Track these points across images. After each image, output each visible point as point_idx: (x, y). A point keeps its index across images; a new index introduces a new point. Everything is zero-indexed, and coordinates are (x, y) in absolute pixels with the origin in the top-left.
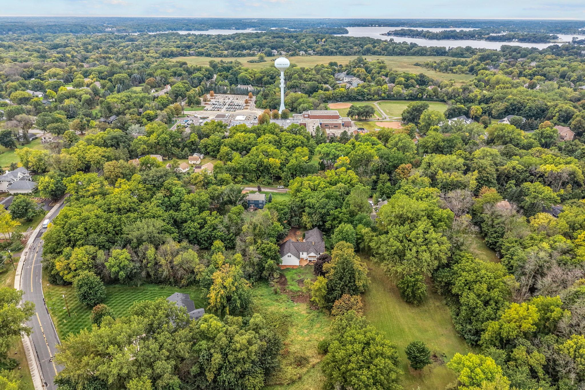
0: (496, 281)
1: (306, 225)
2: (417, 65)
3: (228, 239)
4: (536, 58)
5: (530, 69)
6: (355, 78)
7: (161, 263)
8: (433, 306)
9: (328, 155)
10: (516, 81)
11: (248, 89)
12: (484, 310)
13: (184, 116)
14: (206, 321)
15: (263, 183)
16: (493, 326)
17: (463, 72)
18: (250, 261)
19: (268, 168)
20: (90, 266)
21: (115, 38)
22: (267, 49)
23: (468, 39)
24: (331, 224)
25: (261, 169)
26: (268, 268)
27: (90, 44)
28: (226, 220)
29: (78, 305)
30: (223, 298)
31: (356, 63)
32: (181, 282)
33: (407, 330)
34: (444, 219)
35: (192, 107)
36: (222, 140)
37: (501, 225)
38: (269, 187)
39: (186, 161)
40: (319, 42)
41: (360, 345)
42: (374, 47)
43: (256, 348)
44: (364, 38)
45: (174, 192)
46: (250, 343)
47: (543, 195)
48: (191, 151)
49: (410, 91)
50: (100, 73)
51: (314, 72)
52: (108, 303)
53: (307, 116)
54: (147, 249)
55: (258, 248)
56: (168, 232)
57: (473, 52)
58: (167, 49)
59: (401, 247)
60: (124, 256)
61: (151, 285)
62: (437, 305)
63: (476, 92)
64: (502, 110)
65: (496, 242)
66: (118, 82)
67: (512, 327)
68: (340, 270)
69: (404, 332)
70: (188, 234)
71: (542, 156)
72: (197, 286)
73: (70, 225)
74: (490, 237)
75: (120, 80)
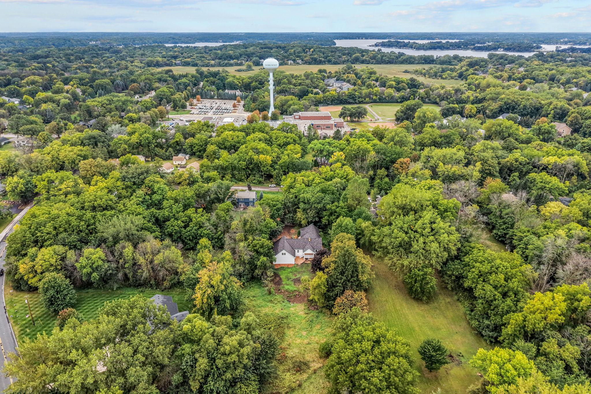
0: (514, 271)
1: (300, 222)
2: (406, 72)
3: (216, 238)
4: (523, 63)
5: (519, 73)
6: (345, 83)
7: (139, 263)
8: (443, 302)
9: (321, 151)
10: (506, 84)
11: (235, 94)
12: (503, 302)
13: (168, 119)
14: (189, 321)
15: (254, 182)
16: (515, 318)
17: (452, 78)
18: (241, 259)
19: (258, 166)
20: (59, 267)
21: (99, 50)
22: (254, 59)
23: (455, 49)
24: (328, 220)
25: (251, 166)
26: (261, 266)
27: (72, 55)
28: (214, 218)
29: (44, 312)
30: (211, 299)
31: (345, 70)
32: (163, 284)
33: (417, 328)
34: (450, 209)
35: (177, 111)
36: (209, 140)
37: (510, 215)
38: (260, 185)
39: (171, 161)
40: (307, 52)
41: (369, 342)
42: (363, 56)
43: (249, 350)
44: (351, 48)
45: (156, 189)
46: (241, 345)
47: (551, 184)
48: (176, 152)
49: (402, 93)
50: (81, 79)
51: (303, 77)
52: (80, 310)
53: (298, 117)
54: (124, 247)
55: (249, 245)
56: (149, 231)
57: (460, 60)
58: (152, 59)
59: (406, 239)
60: (97, 255)
61: (129, 289)
62: (447, 301)
63: (469, 93)
64: (496, 109)
65: (506, 234)
66: (100, 88)
67: (537, 318)
68: (341, 264)
69: (414, 331)
70: (172, 233)
71: (543, 149)
72: (181, 289)
73: (38, 224)
74: (499, 229)
75: (102, 86)
